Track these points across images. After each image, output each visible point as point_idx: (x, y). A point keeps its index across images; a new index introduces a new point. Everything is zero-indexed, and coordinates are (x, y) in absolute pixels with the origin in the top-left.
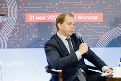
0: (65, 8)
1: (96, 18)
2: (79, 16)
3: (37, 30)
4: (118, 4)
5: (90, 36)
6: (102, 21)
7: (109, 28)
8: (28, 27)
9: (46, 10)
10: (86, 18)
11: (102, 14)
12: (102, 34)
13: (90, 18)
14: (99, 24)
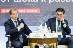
0: (21, 6)
1: (37, 11)
2: (28, 10)
3: (6, 17)
4: (48, 4)
5: (33, 20)
6: (40, 13)
7: (43, 16)
8: (2, 15)
9: (11, 7)
10: (31, 11)
11: (40, 9)
12: (39, 19)
13: (33, 11)
14: (38, 14)
